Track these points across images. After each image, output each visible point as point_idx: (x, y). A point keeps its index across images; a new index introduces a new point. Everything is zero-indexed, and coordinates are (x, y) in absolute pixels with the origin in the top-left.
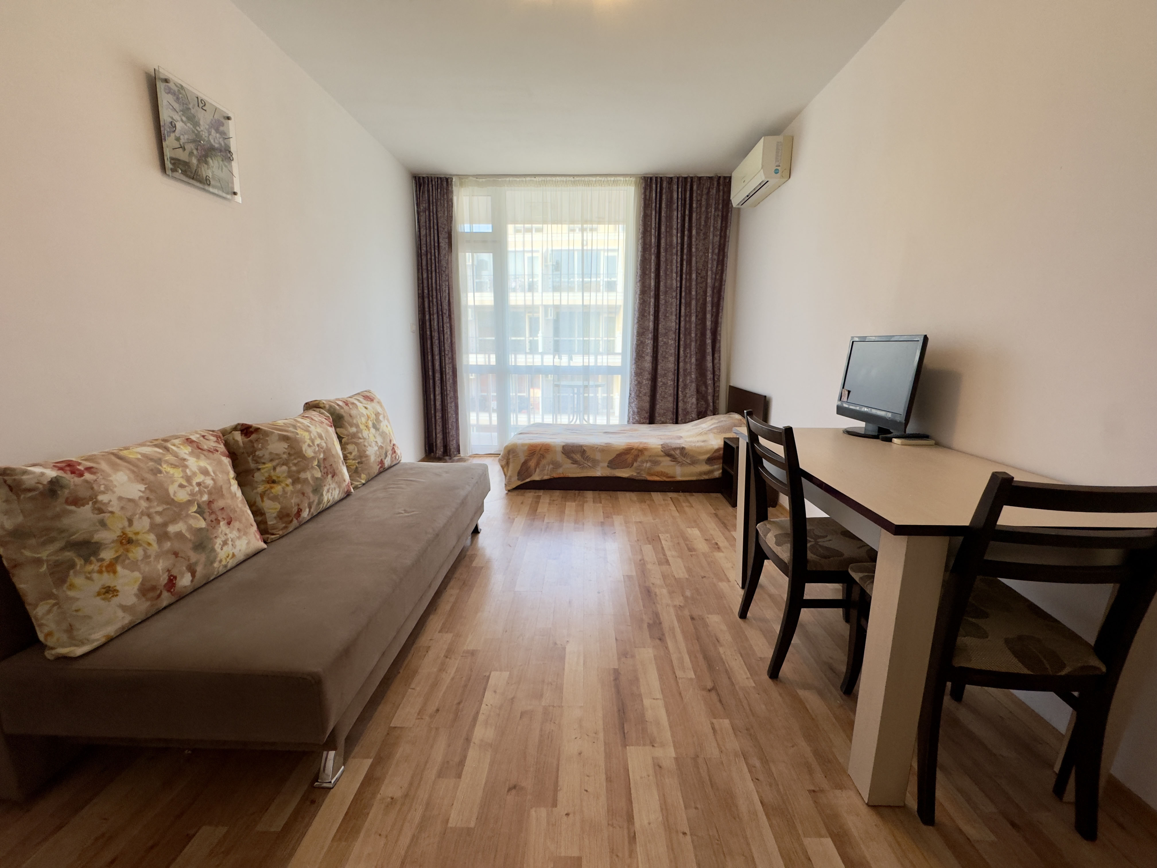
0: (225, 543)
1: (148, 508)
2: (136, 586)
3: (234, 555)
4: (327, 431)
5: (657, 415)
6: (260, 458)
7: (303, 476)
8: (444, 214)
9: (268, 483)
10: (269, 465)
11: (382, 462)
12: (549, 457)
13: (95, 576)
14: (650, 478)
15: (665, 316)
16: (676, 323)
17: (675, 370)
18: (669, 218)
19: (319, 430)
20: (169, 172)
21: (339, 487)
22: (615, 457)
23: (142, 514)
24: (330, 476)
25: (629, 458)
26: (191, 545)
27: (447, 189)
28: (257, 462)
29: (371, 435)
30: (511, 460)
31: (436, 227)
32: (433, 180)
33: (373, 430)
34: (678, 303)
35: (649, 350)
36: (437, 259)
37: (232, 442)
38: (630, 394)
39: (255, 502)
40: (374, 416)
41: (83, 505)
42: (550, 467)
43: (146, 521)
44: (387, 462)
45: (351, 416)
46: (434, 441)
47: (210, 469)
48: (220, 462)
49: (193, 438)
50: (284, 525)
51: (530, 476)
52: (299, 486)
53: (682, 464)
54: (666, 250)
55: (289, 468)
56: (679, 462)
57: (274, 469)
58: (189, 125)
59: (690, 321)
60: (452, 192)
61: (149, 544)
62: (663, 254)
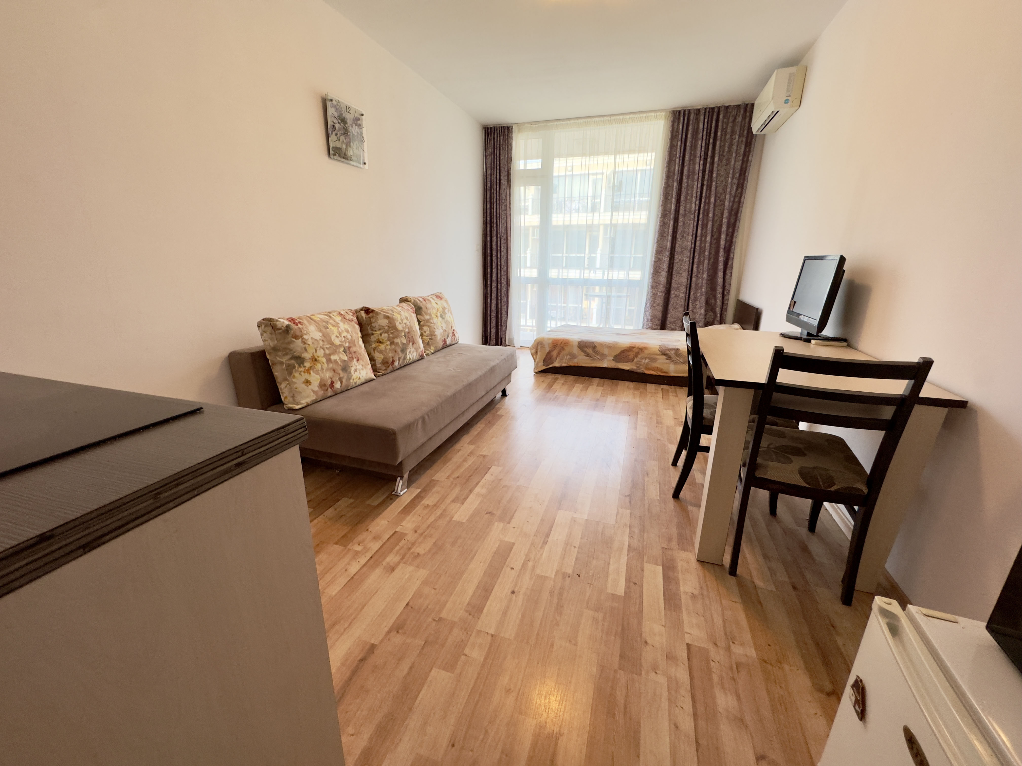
0: (356, 370)
1: (323, 345)
2: (318, 382)
3: (359, 378)
4: (411, 316)
5: (668, 323)
6: (374, 327)
7: (396, 340)
8: (505, 156)
9: (378, 343)
10: (378, 332)
11: (445, 341)
12: (567, 350)
13: (302, 373)
14: (647, 372)
15: (683, 236)
16: (692, 242)
17: (687, 284)
18: (694, 147)
19: (407, 315)
20: (332, 156)
21: (417, 351)
22: (620, 353)
23: (321, 347)
24: (411, 343)
25: (631, 355)
26: (340, 368)
27: (508, 136)
28: (372, 330)
29: (439, 322)
30: (539, 350)
31: (498, 168)
32: (498, 129)
33: (440, 319)
34: (695, 224)
35: (665, 266)
36: (498, 193)
37: (360, 317)
38: (646, 304)
39: (371, 353)
40: (441, 309)
41: (298, 339)
42: (567, 358)
43: (322, 351)
44: (449, 341)
45: (426, 308)
46: (489, 334)
47: (350, 330)
48: (354, 327)
49: (342, 312)
50: (385, 368)
51: (552, 363)
52: (393, 347)
53: (676, 363)
54: (688, 177)
55: (389, 335)
56: (673, 361)
57: (381, 334)
58: (342, 124)
59: (705, 241)
60: (512, 138)
61: (323, 363)
62: (685, 180)
